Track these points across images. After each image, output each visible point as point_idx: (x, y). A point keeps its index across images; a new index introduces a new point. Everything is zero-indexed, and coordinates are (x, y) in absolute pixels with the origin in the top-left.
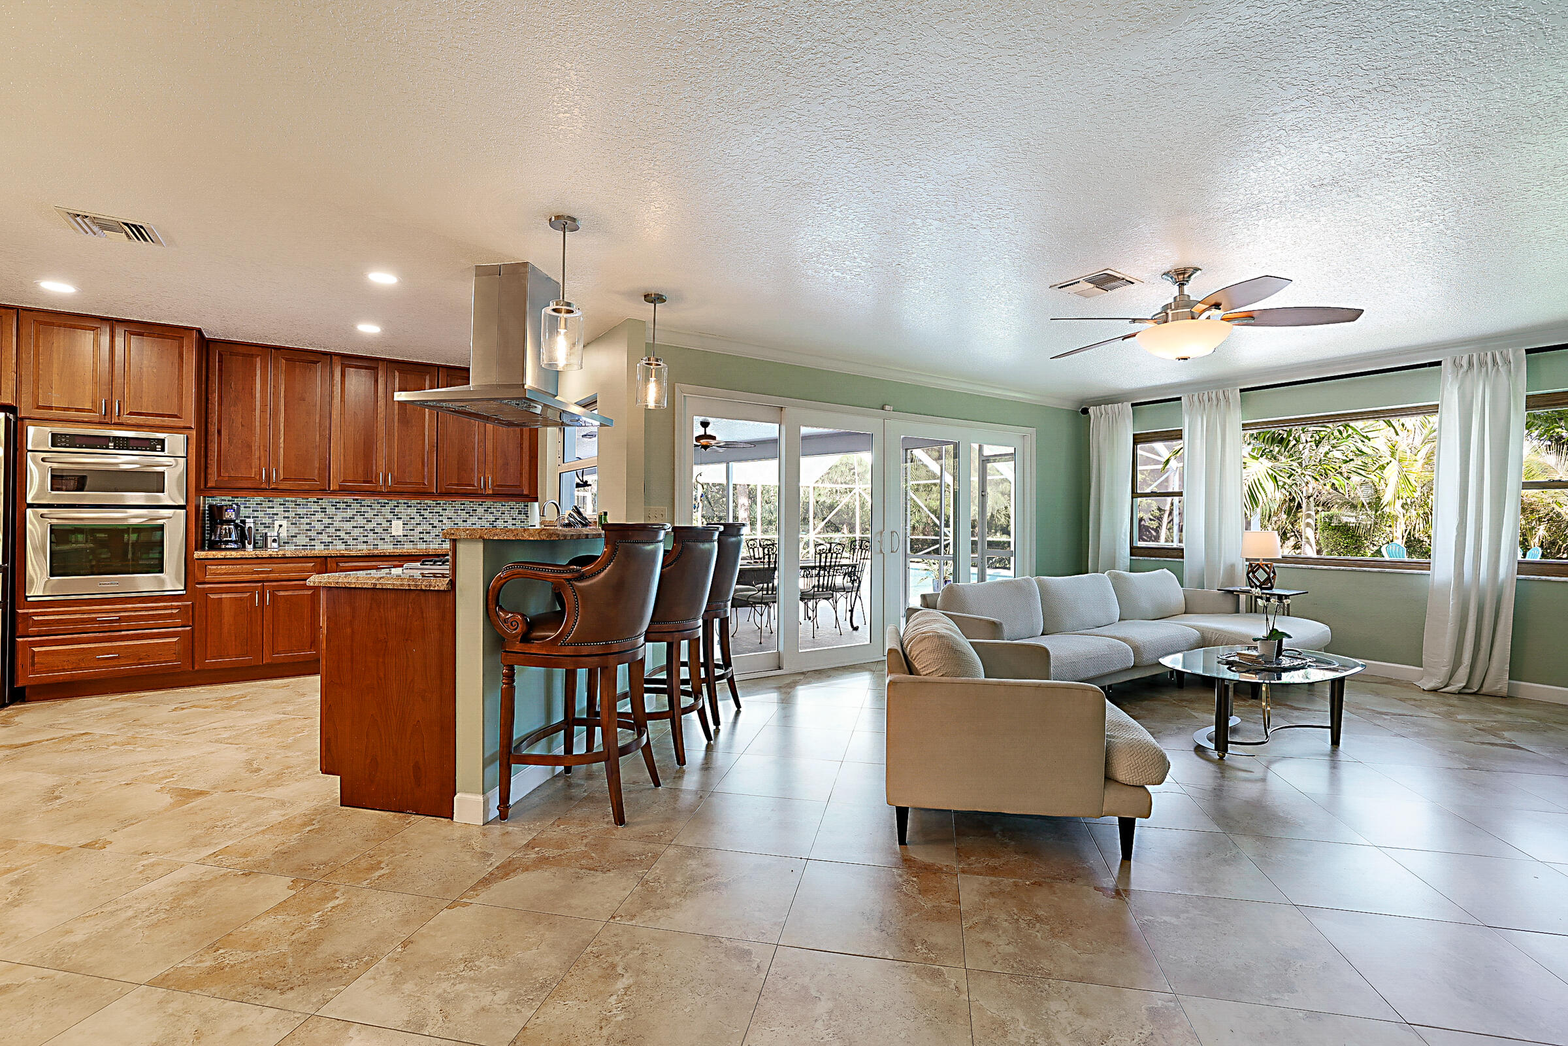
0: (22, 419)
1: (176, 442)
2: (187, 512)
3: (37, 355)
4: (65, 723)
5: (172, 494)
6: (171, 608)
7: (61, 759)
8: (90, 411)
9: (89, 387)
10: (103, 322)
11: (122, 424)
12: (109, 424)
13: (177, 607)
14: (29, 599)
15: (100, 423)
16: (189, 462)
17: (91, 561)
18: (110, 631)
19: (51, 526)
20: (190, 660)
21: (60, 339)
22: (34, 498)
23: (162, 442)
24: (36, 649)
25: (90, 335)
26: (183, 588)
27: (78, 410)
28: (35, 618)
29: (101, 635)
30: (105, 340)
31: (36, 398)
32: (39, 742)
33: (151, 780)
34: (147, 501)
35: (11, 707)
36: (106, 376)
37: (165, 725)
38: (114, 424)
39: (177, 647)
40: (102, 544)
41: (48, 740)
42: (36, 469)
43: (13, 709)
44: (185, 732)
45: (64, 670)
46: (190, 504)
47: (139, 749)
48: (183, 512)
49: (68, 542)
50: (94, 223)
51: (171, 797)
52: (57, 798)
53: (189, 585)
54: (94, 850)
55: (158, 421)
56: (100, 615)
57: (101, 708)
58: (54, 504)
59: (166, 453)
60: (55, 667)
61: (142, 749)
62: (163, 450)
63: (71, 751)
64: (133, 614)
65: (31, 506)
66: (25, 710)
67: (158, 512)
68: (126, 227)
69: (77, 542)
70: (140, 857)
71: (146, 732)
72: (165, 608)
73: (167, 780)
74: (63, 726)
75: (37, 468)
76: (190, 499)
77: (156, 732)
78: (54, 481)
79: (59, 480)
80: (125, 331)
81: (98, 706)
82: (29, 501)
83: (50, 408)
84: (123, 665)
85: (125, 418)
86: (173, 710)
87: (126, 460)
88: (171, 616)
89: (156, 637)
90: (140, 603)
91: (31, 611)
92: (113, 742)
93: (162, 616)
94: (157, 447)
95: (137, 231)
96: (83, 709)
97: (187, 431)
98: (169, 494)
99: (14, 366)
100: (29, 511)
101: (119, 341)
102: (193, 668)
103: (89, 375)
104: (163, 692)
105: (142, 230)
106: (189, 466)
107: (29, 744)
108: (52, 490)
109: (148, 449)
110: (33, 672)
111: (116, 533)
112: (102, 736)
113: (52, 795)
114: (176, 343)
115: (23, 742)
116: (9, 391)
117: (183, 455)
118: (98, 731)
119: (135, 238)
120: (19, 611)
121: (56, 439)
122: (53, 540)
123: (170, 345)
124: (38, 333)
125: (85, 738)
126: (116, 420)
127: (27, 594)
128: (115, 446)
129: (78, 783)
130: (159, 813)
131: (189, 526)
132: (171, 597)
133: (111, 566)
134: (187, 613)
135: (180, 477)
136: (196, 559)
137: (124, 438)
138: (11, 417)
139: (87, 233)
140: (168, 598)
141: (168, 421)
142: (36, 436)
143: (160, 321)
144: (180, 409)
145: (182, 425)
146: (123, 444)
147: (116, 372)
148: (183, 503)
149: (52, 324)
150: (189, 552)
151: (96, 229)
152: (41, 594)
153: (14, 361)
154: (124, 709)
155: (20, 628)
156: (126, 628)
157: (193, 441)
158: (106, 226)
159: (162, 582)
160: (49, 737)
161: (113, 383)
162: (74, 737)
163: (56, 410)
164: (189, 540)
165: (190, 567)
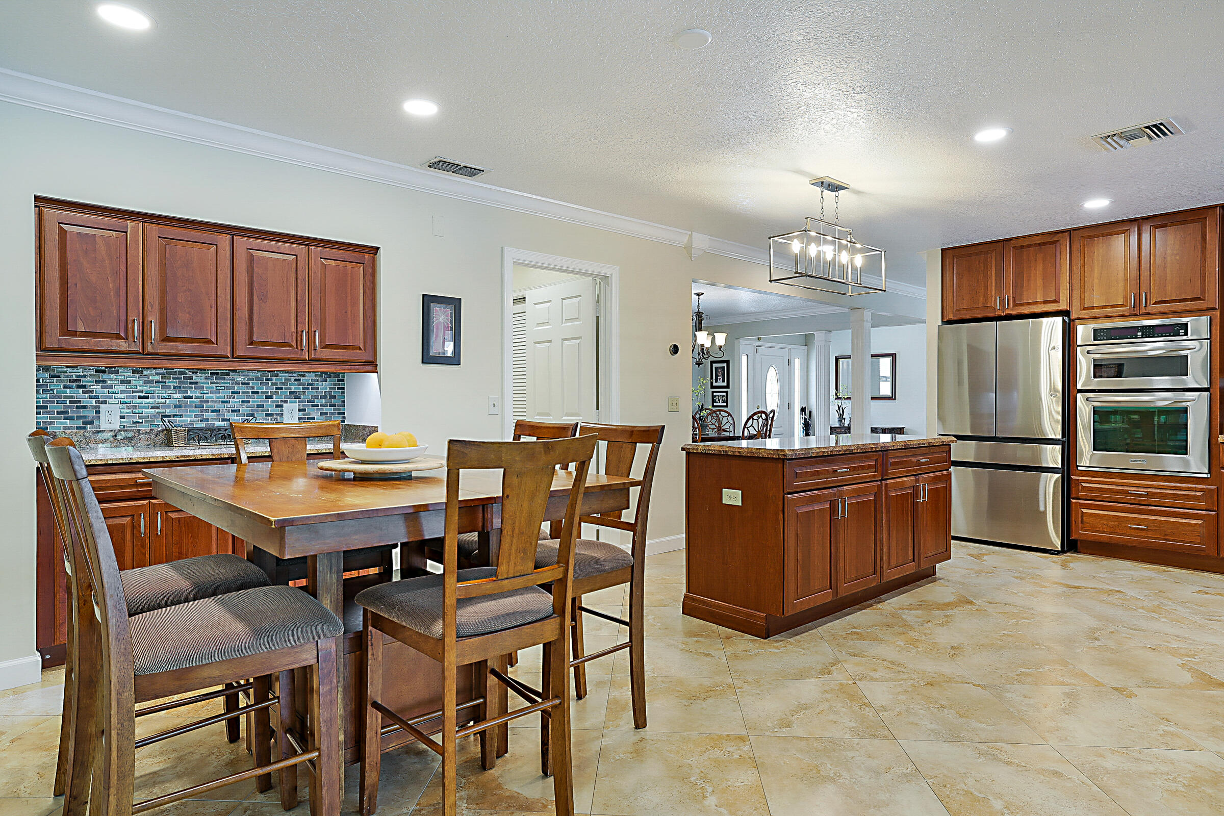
0: (1074, 320)
1: (1199, 325)
2: (1210, 394)
3: (1083, 265)
4: (1104, 578)
5: (1196, 376)
6: (1196, 490)
7: (1101, 607)
8: (1122, 305)
9: (1121, 285)
10: (1132, 223)
11: (1148, 314)
12: (1137, 315)
13: (1201, 490)
14: (1079, 468)
15: (1130, 315)
16: (1212, 343)
17: (1126, 439)
18: (1140, 504)
19: (1094, 407)
20: (1215, 547)
21: (1099, 248)
22: (1084, 385)
23: (1185, 326)
24: (1084, 511)
25: (1122, 237)
26: (1207, 472)
27: (1113, 306)
28: (1084, 484)
29: (1132, 506)
30: (1134, 238)
31: (1082, 303)
32: (1086, 588)
33: (1174, 652)
34: (1172, 384)
35: (1068, 554)
36: (1135, 273)
37: (1189, 605)
38: (1141, 314)
39: (1202, 530)
40: (1135, 425)
41: (1091, 588)
42: (1084, 359)
43: (1069, 556)
44: (1208, 617)
45: (1104, 532)
46: (1214, 386)
47: (1162, 620)
48: (1207, 394)
49: (1109, 422)
50: (1121, 137)
51: (1192, 677)
52: (1096, 639)
53: (1213, 469)
54: (1122, 696)
55: (1180, 306)
56: (1131, 489)
57: (1132, 573)
58: (1096, 389)
59: (1189, 336)
60: (1097, 528)
61: (1166, 620)
62: (1186, 334)
63: (1107, 603)
64: (1159, 491)
65: (1080, 391)
66: (1078, 559)
67: (1184, 395)
68: (1148, 130)
69: (1116, 422)
70: (1161, 721)
71: (1169, 606)
72: (1189, 489)
73: (1189, 659)
74: (1103, 580)
75: (1086, 360)
76: (1213, 380)
77: (1179, 608)
78: (1097, 370)
79: (1099, 369)
80: (1151, 226)
81: (1130, 570)
82: (1079, 387)
83: (1093, 308)
84: (1151, 538)
85: (1152, 308)
86: (1197, 592)
87: (1154, 347)
88: (1195, 498)
89: (1181, 516)
90: (1165, 481)
91: (1081, 478)
92: (1141, 606)
93: (1186, 497)
94: (1181, 331)
95: (1158, 129)
96: (1118, 570)
97: (1211, 313)
98: (1193, 377)
99: (1068, 278)
100: (1079, 395)
101: (1146, 237)
102: (1218, 554)
103: (1121, 275)
104: (1189, 572)
105: (1162, 127)
106: (1213, 348)
107: (1078, 588)
108: (1095, 377)
109: (1172, 334)
110: (1082, 529)
111: (1147, 414)
112: (1132, 597)
113: (1093, 635)
114: (1198, 226)
115: (1075, 585)
116: (1065, 298)
117: (1206, 337)
118: (1131, 593)
119: (1155, 136)
120: (1073, 477)
121: (1097, 334)
122: (1095, 420)
123: (1193, 229)
124: (1084, 245)
125: (1119, 595)
126: (1143, 311)
127: (1078, 464)
128: (1142, 335)
129: (1112, 632)
130: (1180, 687)
131: (1214, 409)
132: (1195, 479)
133: (1144, 445)
134: (1212, 497)
135: (1204, 359)
136: (1221, 443)
137: (1150, 326)
138: (1066, 319)
139: (1116, 149)
140: (1192, 479)
141: (1190, 305)
142: (1083, 332)
143: (1182, 207)
144: (1203, 291)
145: (1205, 306)
146: (1150, 332)
147: (1143, 267)
148: (1206, 386)
149: (1094, 237)
150: (1213, 436)
151: (1122, 142)
152: (1088, 465)
153: (1068, 274)
154: (1151, 579)
155: (1073, 490)
156: (1154, 504)
157: (1217, 321)
158: (1130, 137)
159: (1187, 463)
160: (1093, 586)
161: (1141, 277)
162: (1111, 592)
163: (1097, 309)
164: (1213, 423)
165: (1214, 452)
